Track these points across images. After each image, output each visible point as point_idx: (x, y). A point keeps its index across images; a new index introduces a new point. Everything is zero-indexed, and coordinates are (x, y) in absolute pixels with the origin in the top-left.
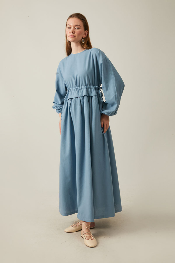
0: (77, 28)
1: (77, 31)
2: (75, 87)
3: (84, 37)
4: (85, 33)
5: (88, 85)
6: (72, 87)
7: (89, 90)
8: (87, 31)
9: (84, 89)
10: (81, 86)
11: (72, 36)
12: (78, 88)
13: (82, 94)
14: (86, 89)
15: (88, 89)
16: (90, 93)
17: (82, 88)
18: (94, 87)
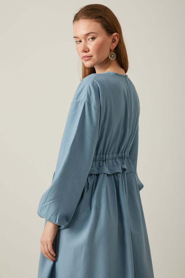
11: (87, 58)
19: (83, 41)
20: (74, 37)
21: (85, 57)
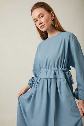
0: (42, 17)
1: (43, 20)
3: (53, 19)
4: (52, 15)
5: (56, 68)
8: (52, 12)
9: (52, 71)
11: (42, 27)
13: (50, 76)
17: (51, 70)
18: (62, 69)
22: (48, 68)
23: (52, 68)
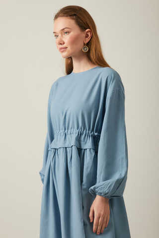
2: (62, 128)
4: (87, 35)
6: (58, 129)
7: (83, 137)
9: (74, 135)
10: (71, 128)
12: (66, 131)
14: (77, 134)
15: (80, 135)
16: (82, 143)
17: (72, 133)
18: (93, 133)
19: (60, 35)
20: (54, 33)
21: (61, 49)
22: (68, 129)
23: (74, 128)
